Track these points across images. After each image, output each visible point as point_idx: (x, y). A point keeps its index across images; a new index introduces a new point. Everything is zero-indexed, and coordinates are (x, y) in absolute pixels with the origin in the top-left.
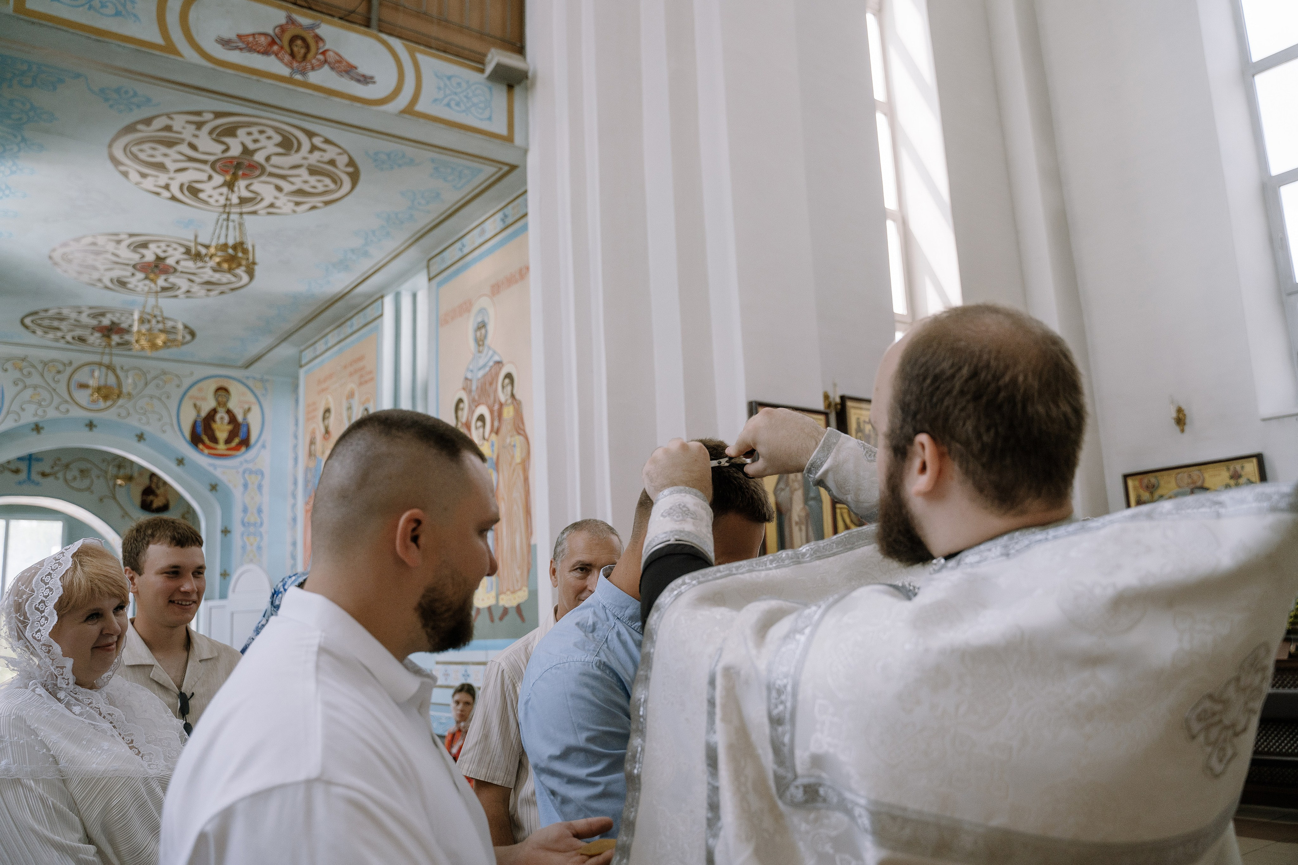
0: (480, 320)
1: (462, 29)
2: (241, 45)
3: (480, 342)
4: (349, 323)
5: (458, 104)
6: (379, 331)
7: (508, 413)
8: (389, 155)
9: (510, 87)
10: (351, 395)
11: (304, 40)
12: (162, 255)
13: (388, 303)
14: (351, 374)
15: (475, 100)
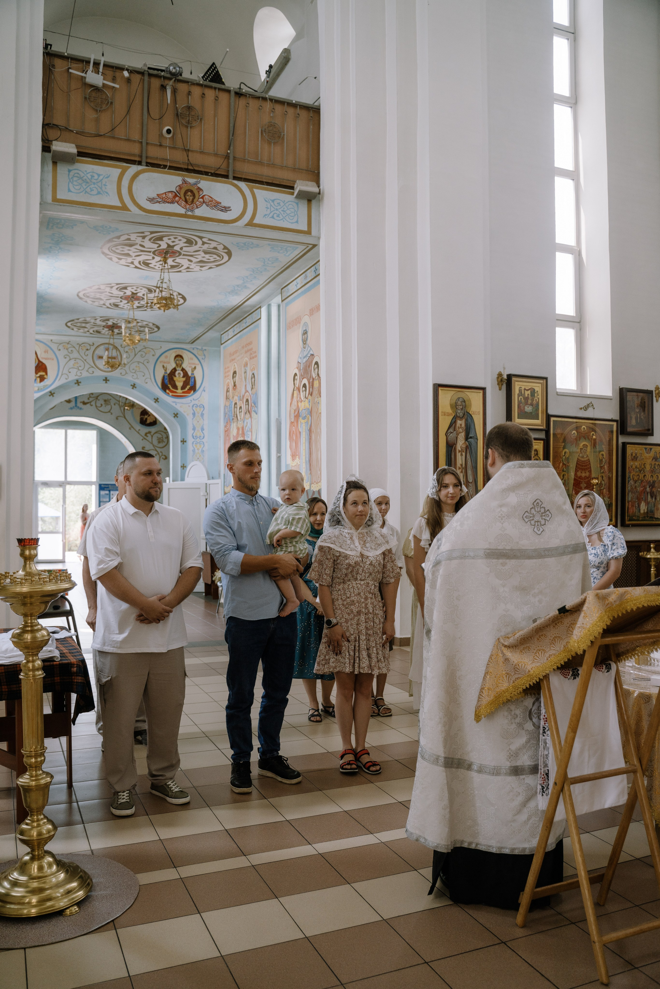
0: (304, 329)
1: (282, 167)
2: (159, 200)
3: (305, 342)
4: (244, 321)
5: (278, 216)
6: (259, 327)
7: (316, 383)
8: (245, 244)
9: (309, 201)
10: (246, 365)
11: (192, 191)
12: (135, 292)
13: (264, 310)
14: (246, 352)
15: (288, 212)
